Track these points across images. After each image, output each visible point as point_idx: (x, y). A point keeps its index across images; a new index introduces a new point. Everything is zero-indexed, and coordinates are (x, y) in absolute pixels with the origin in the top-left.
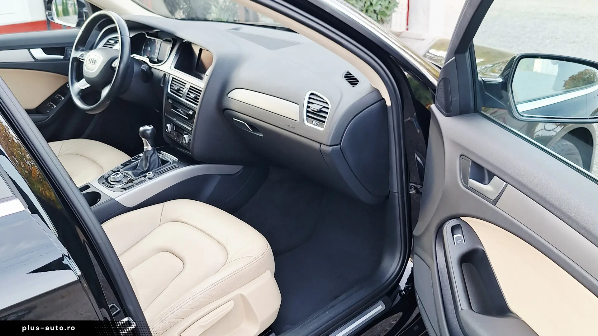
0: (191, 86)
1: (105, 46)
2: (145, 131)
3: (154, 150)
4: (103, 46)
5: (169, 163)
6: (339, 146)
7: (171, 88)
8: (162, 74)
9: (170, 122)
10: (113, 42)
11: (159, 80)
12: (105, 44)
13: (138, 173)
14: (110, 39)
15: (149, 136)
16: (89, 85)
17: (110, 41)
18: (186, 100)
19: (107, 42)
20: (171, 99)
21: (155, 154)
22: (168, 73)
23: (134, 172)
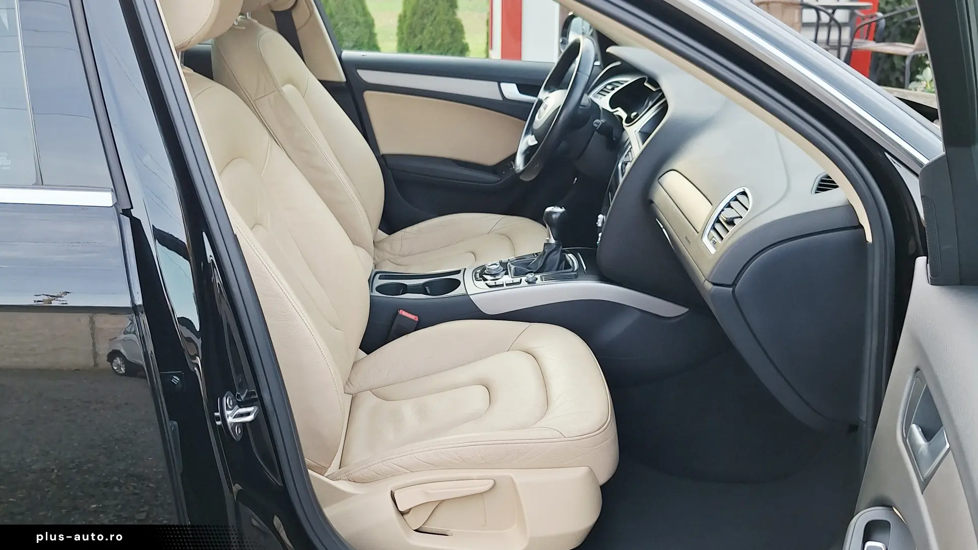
1: (601, 92)
2: (551, 213)
3: (558, 245)
4: (598, 93)
5: (571, 270)
6: (731, 289)
12: (602, 90)
13: (527, 272)
14: (610, 84)
15: (555, 222)
17: (608, 87)
19: (605, 87)
21: (558, 253)
23: (518, 268)
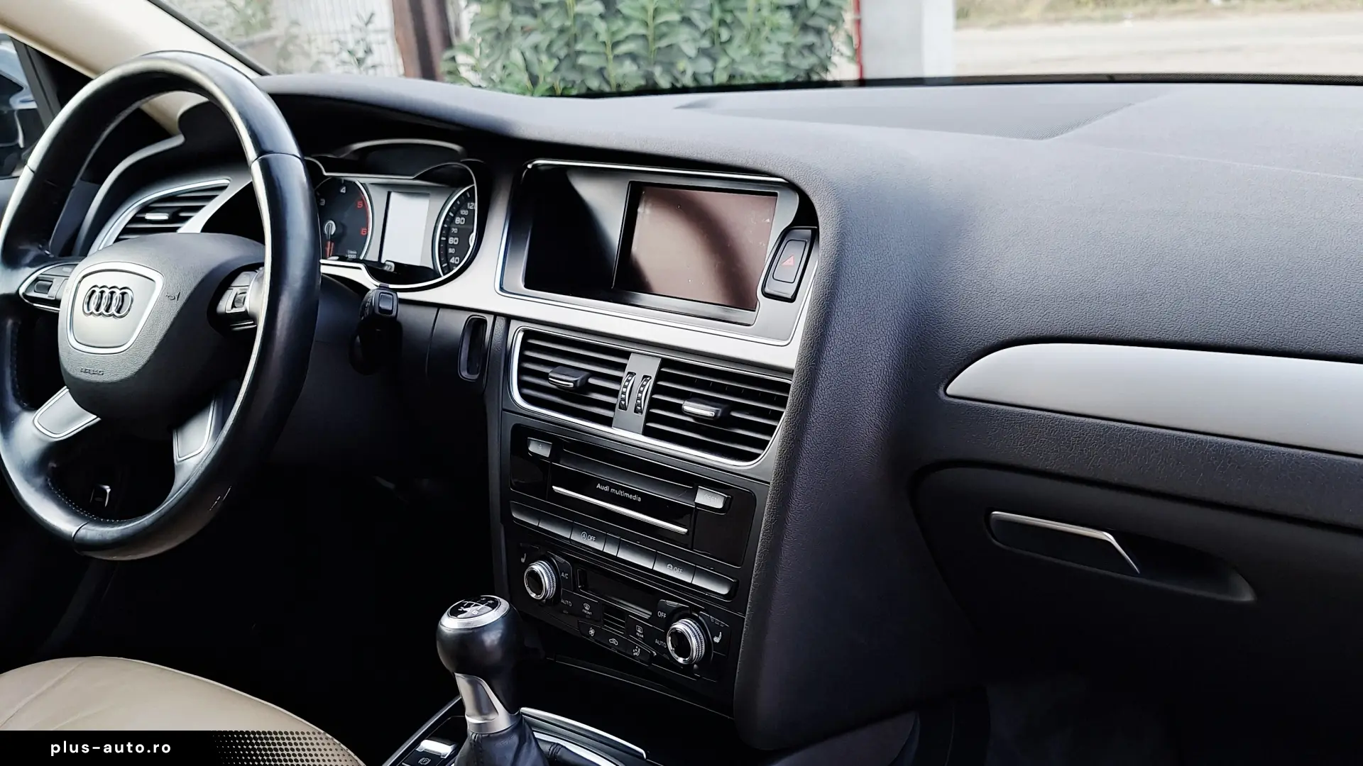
0: (665, 363)
1: (129, 236)
2: (470, 638)
7: (522, 384)
8: (457, 323)
9: (548, 547)
10: (164, 216)
11: (444, 353)
12: (127, 231)
14: (146, 208)
15: (498, 656)
16: (90, 419)
17: (149, 216)
18: (648, 432)
19: (136, 219)
20: (542, 436)
22: (496, 315)
